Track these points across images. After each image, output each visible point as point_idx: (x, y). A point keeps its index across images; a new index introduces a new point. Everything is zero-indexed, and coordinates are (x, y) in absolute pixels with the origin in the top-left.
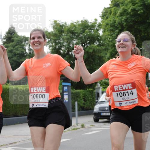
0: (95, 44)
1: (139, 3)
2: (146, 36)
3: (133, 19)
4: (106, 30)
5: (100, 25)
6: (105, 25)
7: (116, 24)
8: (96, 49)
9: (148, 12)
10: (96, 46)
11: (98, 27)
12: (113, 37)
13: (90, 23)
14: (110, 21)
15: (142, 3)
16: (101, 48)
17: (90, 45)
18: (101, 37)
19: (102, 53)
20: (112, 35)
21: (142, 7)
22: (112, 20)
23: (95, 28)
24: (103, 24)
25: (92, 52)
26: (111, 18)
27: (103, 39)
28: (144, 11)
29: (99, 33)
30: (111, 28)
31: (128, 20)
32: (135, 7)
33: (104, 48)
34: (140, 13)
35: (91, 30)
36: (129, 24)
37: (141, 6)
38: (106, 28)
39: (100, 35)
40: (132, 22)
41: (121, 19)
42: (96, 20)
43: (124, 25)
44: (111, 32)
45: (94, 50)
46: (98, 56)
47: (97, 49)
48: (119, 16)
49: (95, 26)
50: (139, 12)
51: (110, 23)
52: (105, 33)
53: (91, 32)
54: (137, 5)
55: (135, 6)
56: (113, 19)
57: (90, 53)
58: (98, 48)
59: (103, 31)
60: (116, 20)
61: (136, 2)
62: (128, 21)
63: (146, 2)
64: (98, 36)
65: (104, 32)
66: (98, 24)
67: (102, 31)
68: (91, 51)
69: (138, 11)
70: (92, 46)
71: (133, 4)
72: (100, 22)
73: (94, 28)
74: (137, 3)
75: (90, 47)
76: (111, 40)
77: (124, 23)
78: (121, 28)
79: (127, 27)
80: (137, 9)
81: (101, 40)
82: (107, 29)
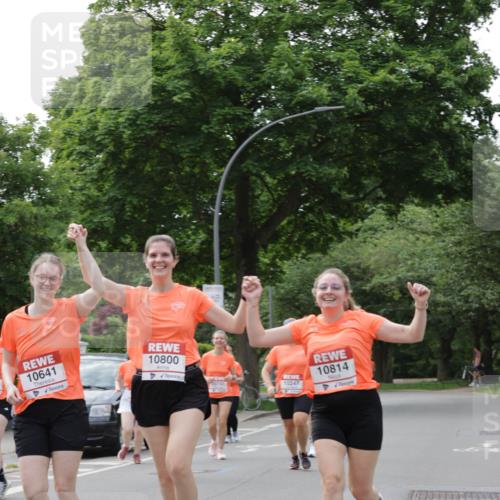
0: (26, 197)
1: (178, 66)
2: (198, 176)
3: (156, 118)
4: (65, 153)
5: (43, 137)
6: (62, 135)
7: (99, 135)
8: (28, 216)
9: (206, 97)
10: (27, 205)
11: (37, 141)
12: (85, 174)
13: (13, 127)
14: (79, 122)
15: (186, 70)
16: (47, 211)
17: (11, 200)
18: (45, 175)
19: (48, 229)
20: (84, 168)
21: (186, 83)
22: (85, 119)
23: (28, 145)
24: (56, 132)
25: (16, 225)
26: (81, 112)
27: (54, 182)
28: (193, 95)
29: (41, 163)
30: (83, 148)
31: (138, 122)
32: (163, 79)
33: (54, 213)
34: (180, 101)
35: (15, 151)
36: (142, 135)
37: (183, 77)
38: (65, 146)
39: (43, 168)
40: (152, 129)
41: (117, 118)
42: (32, 119)
43: (125, 136)
44: (82, 160)
45: (22, 218)
46: (35, 237)
47: (31, 212)
48: (110, 109)
49: (29, 137)
50: (175, 98)
51: (78, 130)
52: (60, 162)
53: (14, 157)
54: (170, 73)
55: (164, 76)
56: (88, 116)
57: (9, 226)
58: (35, 210)
59: (52, 157)
60: (99, 122)
61: (168, 64)
62: (138, 125)
63: (201, 66)
64: (39, 172)
65: (57, 158)
66: (37, 131)
67: (50, 154)
68: (11, 220)
69: (175, 95)
70: (17, 205)
71: (156, 69)
72: (45, 125)
73: (23, 144)
74: (169, 68)
75: (7, 209)
76: (79, 184)
77: (125, 130)
78: (115, 146)
79: (134, 145)
80: (170, 88)
81: (45, 185)
82: (68, 148)
